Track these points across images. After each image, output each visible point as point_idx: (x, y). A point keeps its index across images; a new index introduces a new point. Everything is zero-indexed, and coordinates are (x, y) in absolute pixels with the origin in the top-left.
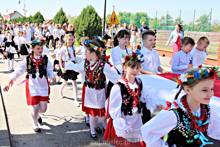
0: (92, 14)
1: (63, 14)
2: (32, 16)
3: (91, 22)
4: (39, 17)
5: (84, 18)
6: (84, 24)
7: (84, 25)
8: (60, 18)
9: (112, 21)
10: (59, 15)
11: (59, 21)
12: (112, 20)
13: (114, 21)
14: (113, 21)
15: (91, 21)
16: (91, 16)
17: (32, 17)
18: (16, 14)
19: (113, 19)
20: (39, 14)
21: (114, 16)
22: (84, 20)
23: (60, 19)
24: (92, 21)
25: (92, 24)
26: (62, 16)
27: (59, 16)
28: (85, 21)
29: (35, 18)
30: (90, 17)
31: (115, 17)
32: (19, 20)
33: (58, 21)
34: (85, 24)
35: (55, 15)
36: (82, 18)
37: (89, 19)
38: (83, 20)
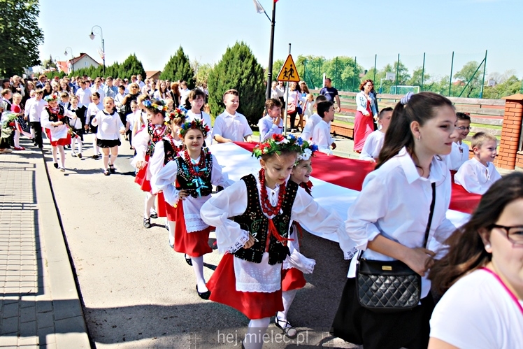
0: (246, 60)
1: (184, 59)
2: (119, 64)
3: (242, 77)
4: (134, 65)
5: (229, 68)
6: (229, 82)
7: (229, 84)
8: (177, 68)
9: (285, 75)
10: (175, 61)
11: (176, 74)
12: (286, 72)
13: (291, 74)
14: (287, 75)
15: (242, 74)
16: (244, 65)
17: (118, 66)
18: (84, 59)
19: (288, 71)
20: (133, 59)
21: (291, 66)
22: (228, 72)
23: (178, 70)
24: (245, 75)
25: (245, 80)
26: (182, 63)
27: (176, 64)
28: (231, 74)
29: (125, 68)
30: (241, 66)
31: (293, 68)
32: (92, 72)
33: (174, 74)
34: (231, 80)
35: (167, 63)
36: (223, 68)
37: (239, 70)
38: (226, 72)
